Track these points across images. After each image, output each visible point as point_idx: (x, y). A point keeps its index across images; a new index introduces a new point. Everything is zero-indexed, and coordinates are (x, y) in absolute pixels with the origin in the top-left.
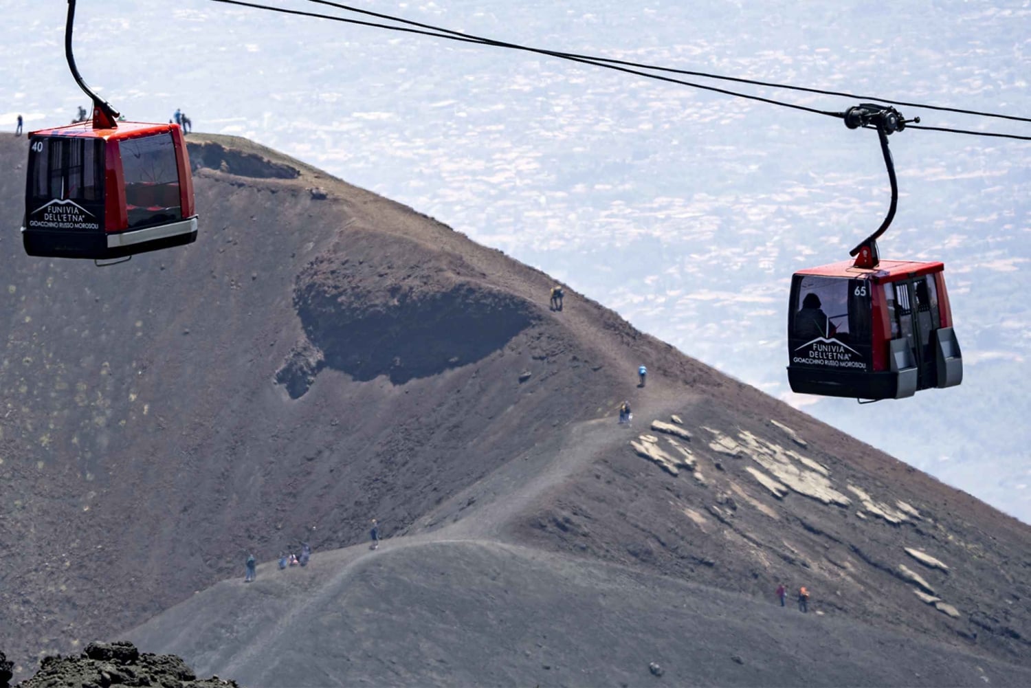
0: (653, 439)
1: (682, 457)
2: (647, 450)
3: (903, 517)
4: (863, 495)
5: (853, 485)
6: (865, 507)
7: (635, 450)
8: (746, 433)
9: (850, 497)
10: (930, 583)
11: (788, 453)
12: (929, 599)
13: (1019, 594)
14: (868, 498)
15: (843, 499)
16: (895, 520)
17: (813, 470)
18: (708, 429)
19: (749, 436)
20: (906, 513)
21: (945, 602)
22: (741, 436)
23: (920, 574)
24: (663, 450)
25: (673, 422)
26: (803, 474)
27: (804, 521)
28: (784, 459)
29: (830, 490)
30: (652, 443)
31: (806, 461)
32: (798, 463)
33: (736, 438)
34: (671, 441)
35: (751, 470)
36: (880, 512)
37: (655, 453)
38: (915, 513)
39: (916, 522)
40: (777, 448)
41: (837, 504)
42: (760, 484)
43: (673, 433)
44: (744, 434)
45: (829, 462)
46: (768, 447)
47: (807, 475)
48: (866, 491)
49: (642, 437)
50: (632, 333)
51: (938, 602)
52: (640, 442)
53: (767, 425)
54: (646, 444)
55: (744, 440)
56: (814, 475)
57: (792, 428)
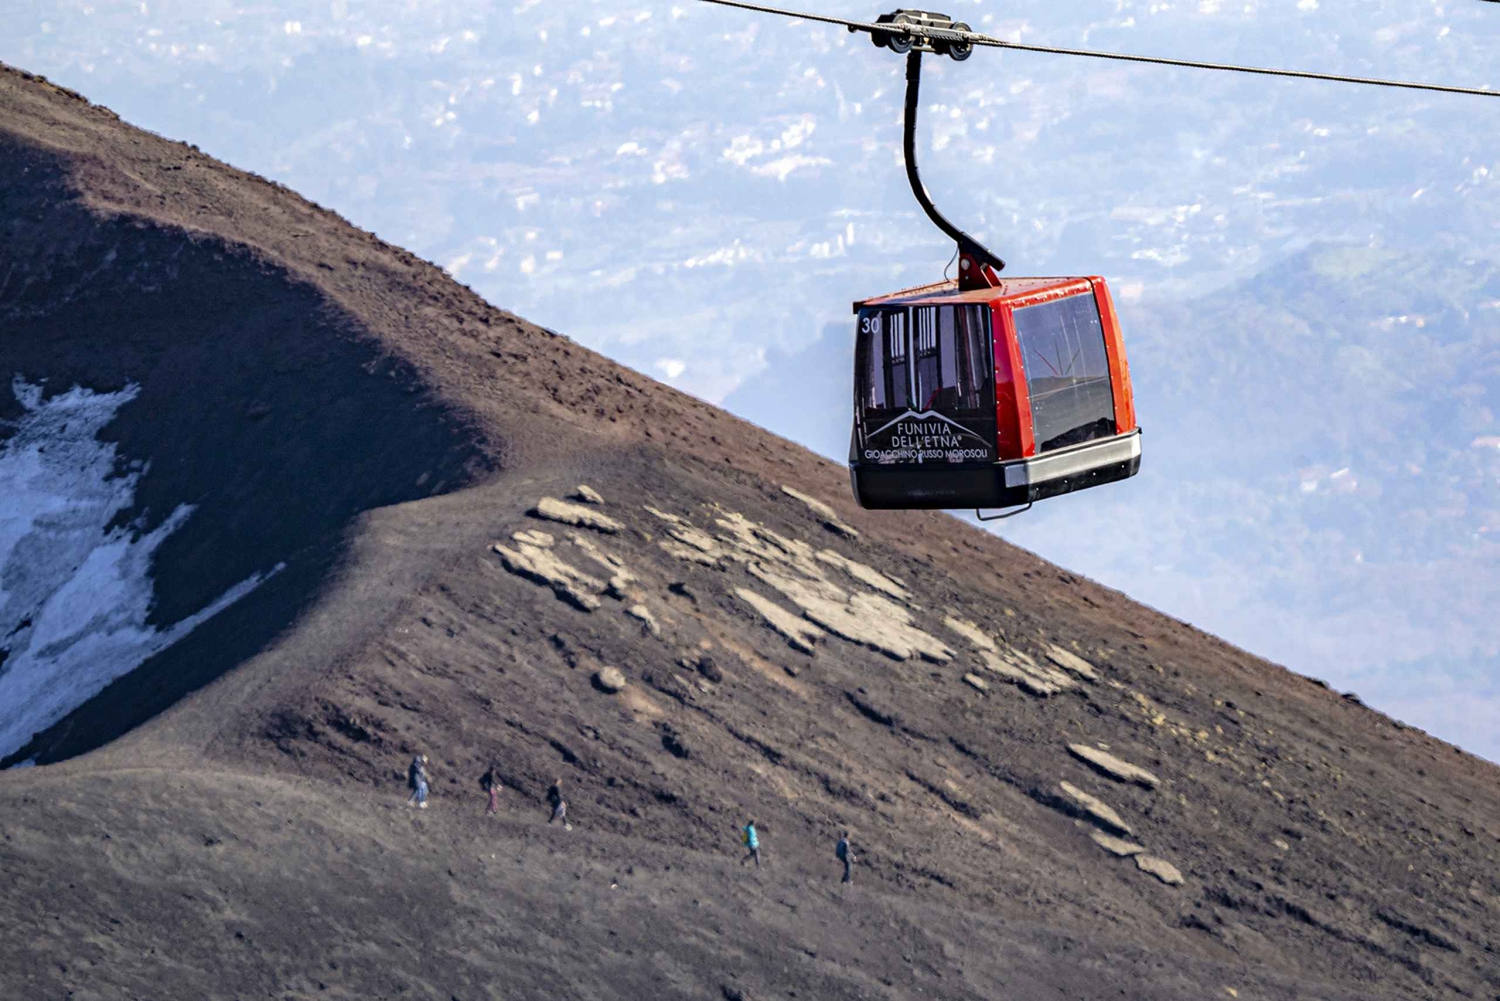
0: (540, 537)
1: (603, 574)
2: (531, 561)
3: (1064, 680)
4: (979, 638)
5: (956, 618)
6: (984, 663)
7: (506, 564)
8: (736, 517)
9: (951, 643)
10: (1123, 817)
11: (820, 556)
12: (1122, 847)
13: (1297, 826)
14: (990, 644)
15: (937, 648)
16: (1047, 688)
17: (874, 590)
18: (655, 512)
19: (741, 525)
20: (1068, 671)
21: (1153, 853)
22: (721, 522)
23: (1100, 797)
24: (565, 559)
25: (580, 499)
26: (854, 599)
27: (859, 696)
28: (813, 570)
29: (911, 630)
30: (541, 548)
31: (860, 571)
32: (844, 578)
33: (712, 530)
34: (580, 541)
35: (747, 595)
36: (1015, 672)
37: (549, 566)
38: (1084, 667)
39: (1087, 689)
40: (799, 547)
41: (926, 658)
42: (768, 625)
43: (580, 524)
44: (728, 520)
45: (905, 569)
46: (777, 545)
47: (863, 600)
48: (983, 627)
49: (518, 536)
50: (481, 312)
51: (1138, 853)
52: (514, 544)
53: (773, 497)
54: (529, 551)
55: (731, 534)
56: (877, 599)
57: (827, 503)
